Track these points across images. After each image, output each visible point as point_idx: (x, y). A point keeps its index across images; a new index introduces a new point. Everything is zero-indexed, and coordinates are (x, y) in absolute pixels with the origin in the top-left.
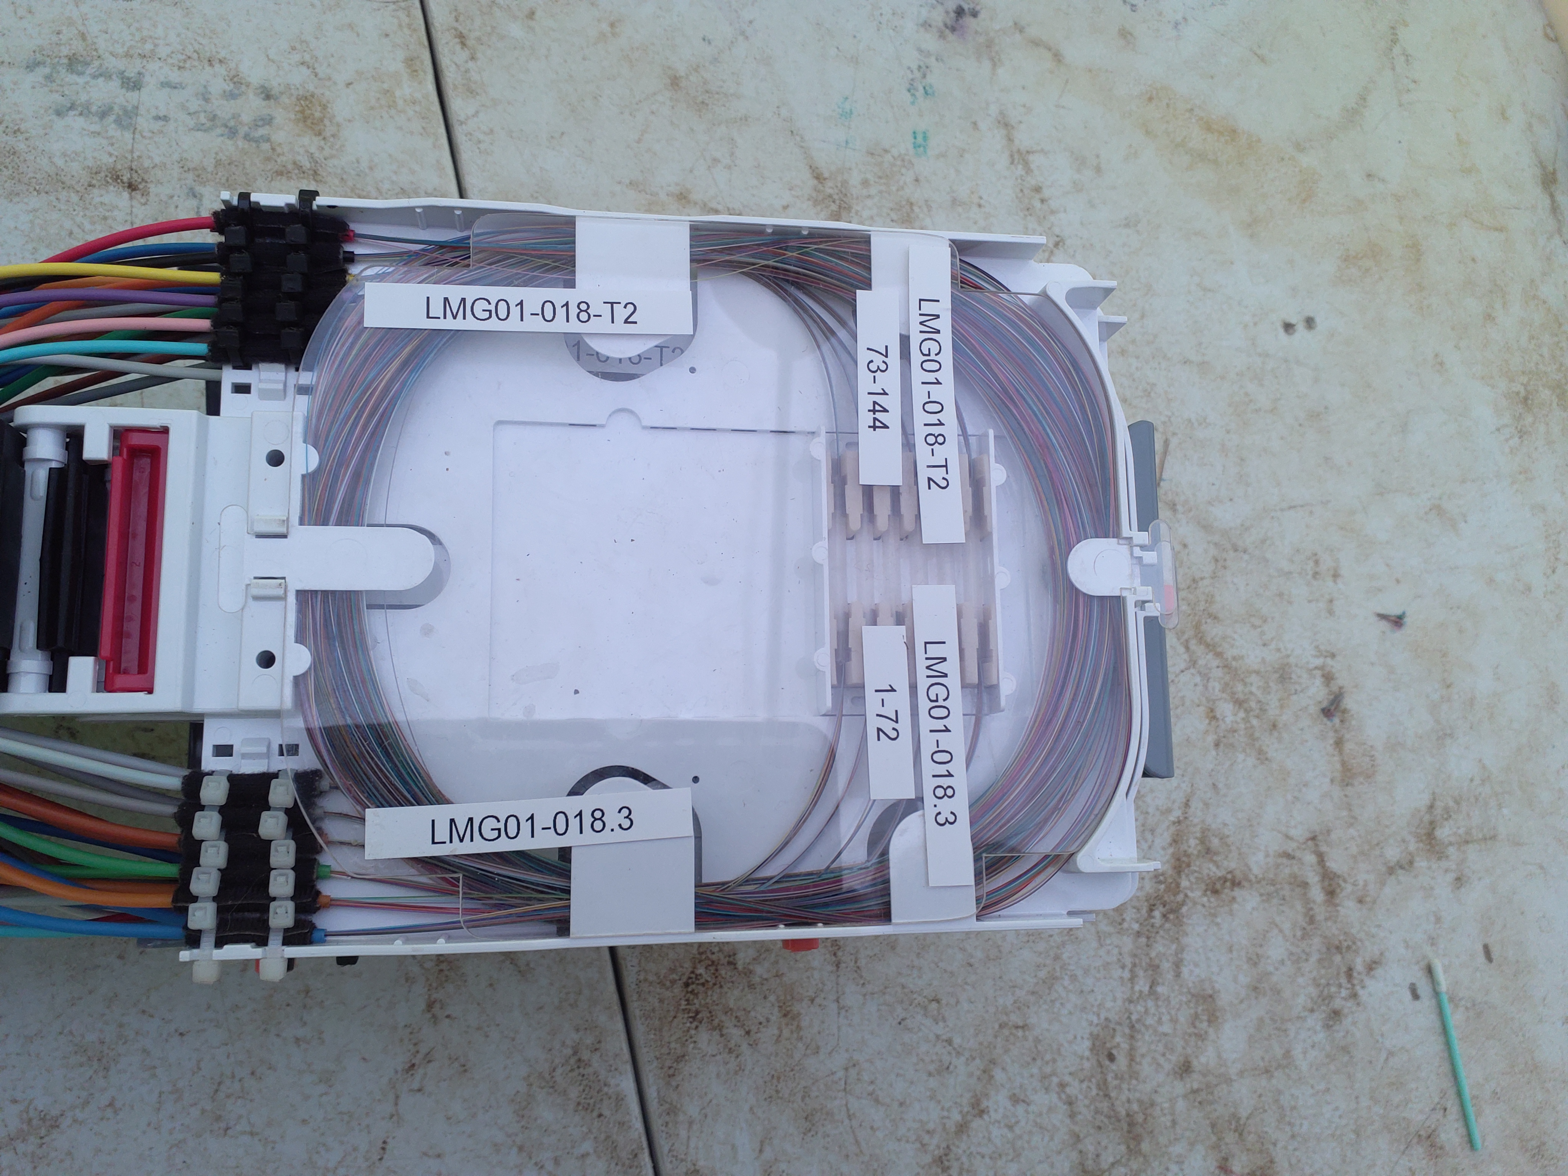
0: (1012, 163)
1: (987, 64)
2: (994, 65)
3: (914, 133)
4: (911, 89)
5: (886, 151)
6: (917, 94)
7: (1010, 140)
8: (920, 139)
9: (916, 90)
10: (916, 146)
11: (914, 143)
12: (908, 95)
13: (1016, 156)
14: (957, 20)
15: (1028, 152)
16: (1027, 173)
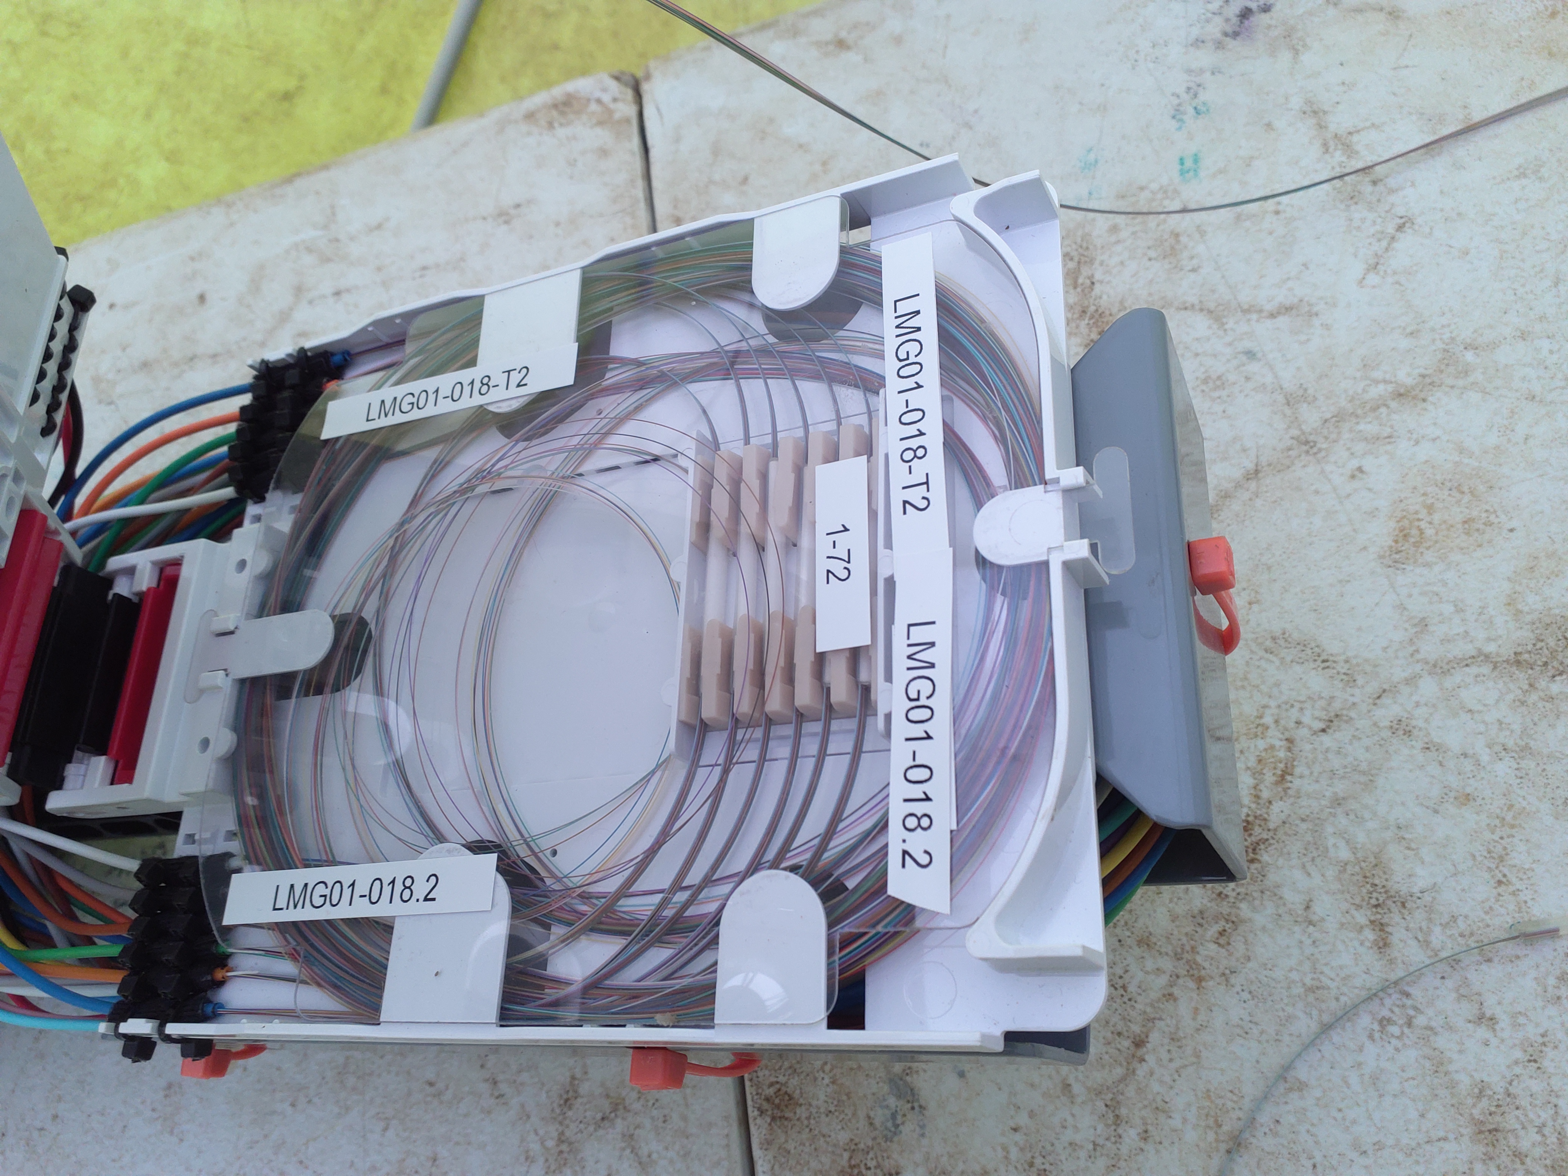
0: (1327, 151)
1: (1285, 56)
2: (1296, 52)
3: (1181, 159)
4: (1177, 115)
5: (1142, 189)
6: (1185, 117)
7: (1321, 127)
8: (1189, 163)
9: (1185, 113)
10: (1182, 173)
11: (1181, 170)
12: (1174, 122)
13: (1332, 144)
14: (1241, 22)
15: (1350, 133)
16: (1349, 157)
